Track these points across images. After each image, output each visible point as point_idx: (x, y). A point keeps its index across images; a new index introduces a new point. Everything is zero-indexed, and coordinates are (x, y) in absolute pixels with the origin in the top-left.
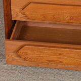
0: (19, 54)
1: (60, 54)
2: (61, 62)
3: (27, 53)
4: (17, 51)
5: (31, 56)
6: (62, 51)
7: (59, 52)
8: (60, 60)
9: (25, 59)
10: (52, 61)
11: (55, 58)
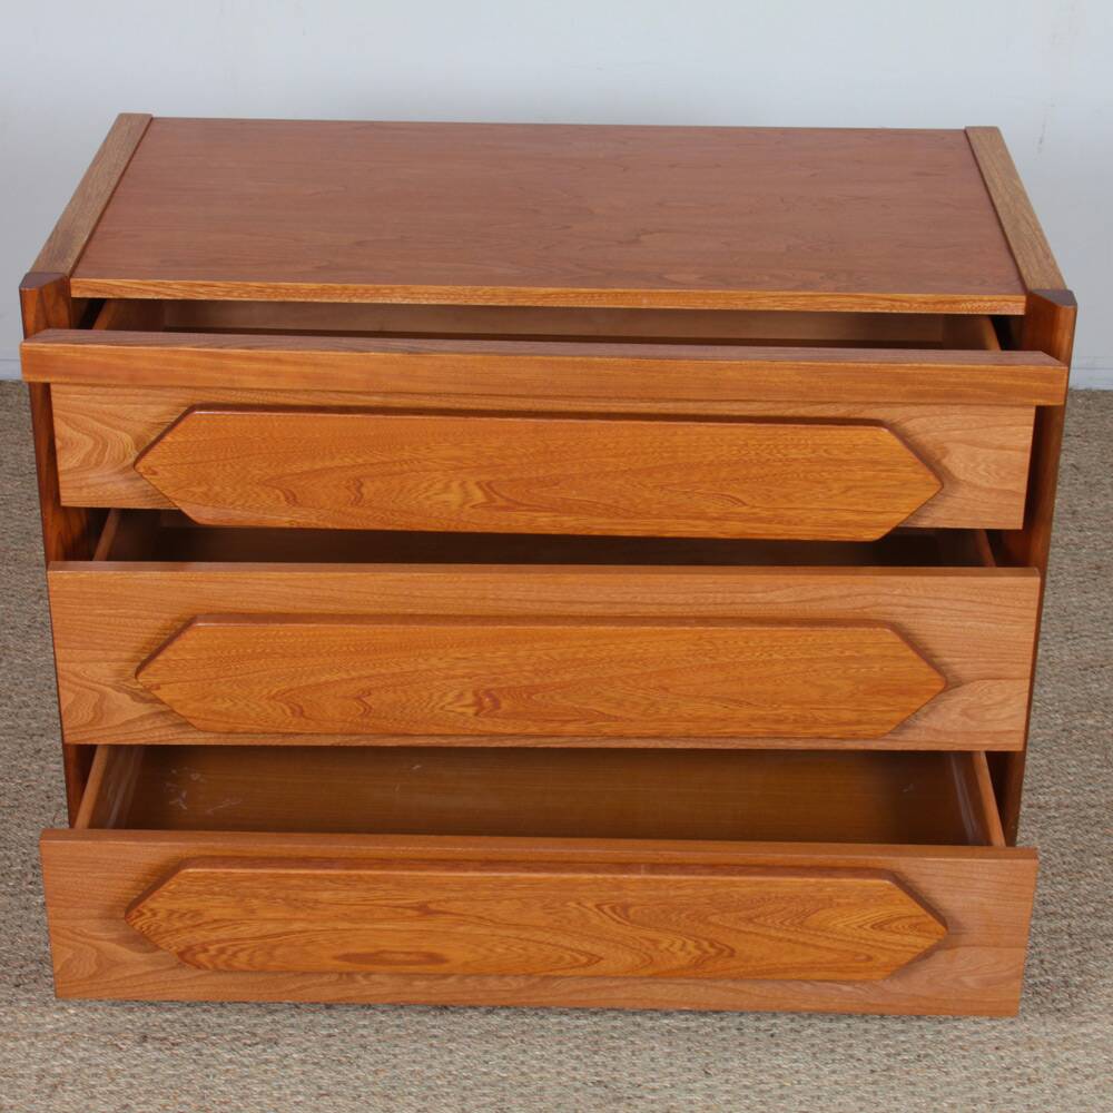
0: (140, 923)
1: (424, 910)
2: (434, 958)
3: (197, 913)
4: (132, 906)
5: (223, 934)
6: (441, 886)
7: (419, 897)
8: (427, 946)
9: (185, 957)
10: (375, 958)
11: (394, 935)
